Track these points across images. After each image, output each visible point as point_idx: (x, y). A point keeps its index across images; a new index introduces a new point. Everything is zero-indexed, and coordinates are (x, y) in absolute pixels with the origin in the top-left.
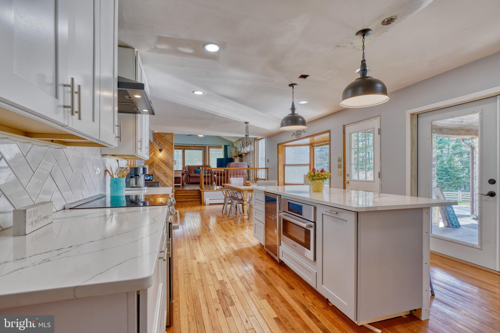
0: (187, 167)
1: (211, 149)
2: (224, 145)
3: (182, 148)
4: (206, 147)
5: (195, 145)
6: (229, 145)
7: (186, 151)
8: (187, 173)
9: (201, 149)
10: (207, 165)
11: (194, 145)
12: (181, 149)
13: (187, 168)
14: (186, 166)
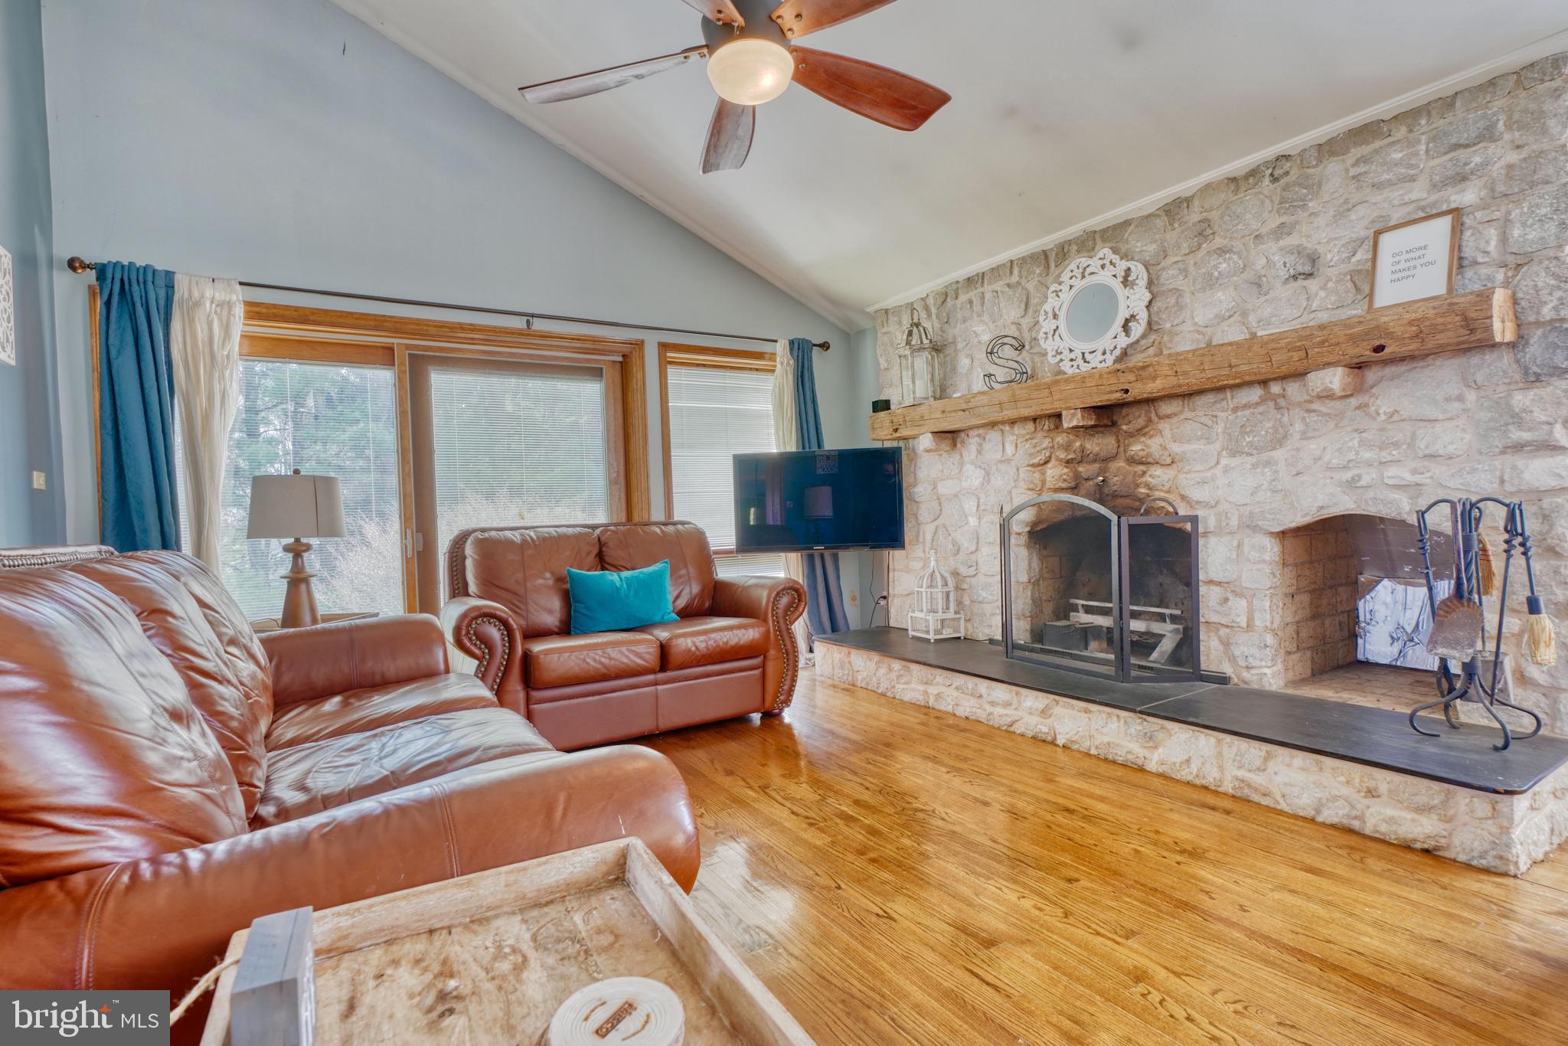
0: (469, 549)
1: (675, 375)
2: (792, 343)
3: (390, 349)
4: (639, 345)
5: (538, 325)
6: (825, 346)
7: (441, 383)
8: (494, 633)
9: (596, 373)
10: (654, 519)
11: (519, 323)
12: (386, 356)
13: (469, 564)
14: (459, 543)
